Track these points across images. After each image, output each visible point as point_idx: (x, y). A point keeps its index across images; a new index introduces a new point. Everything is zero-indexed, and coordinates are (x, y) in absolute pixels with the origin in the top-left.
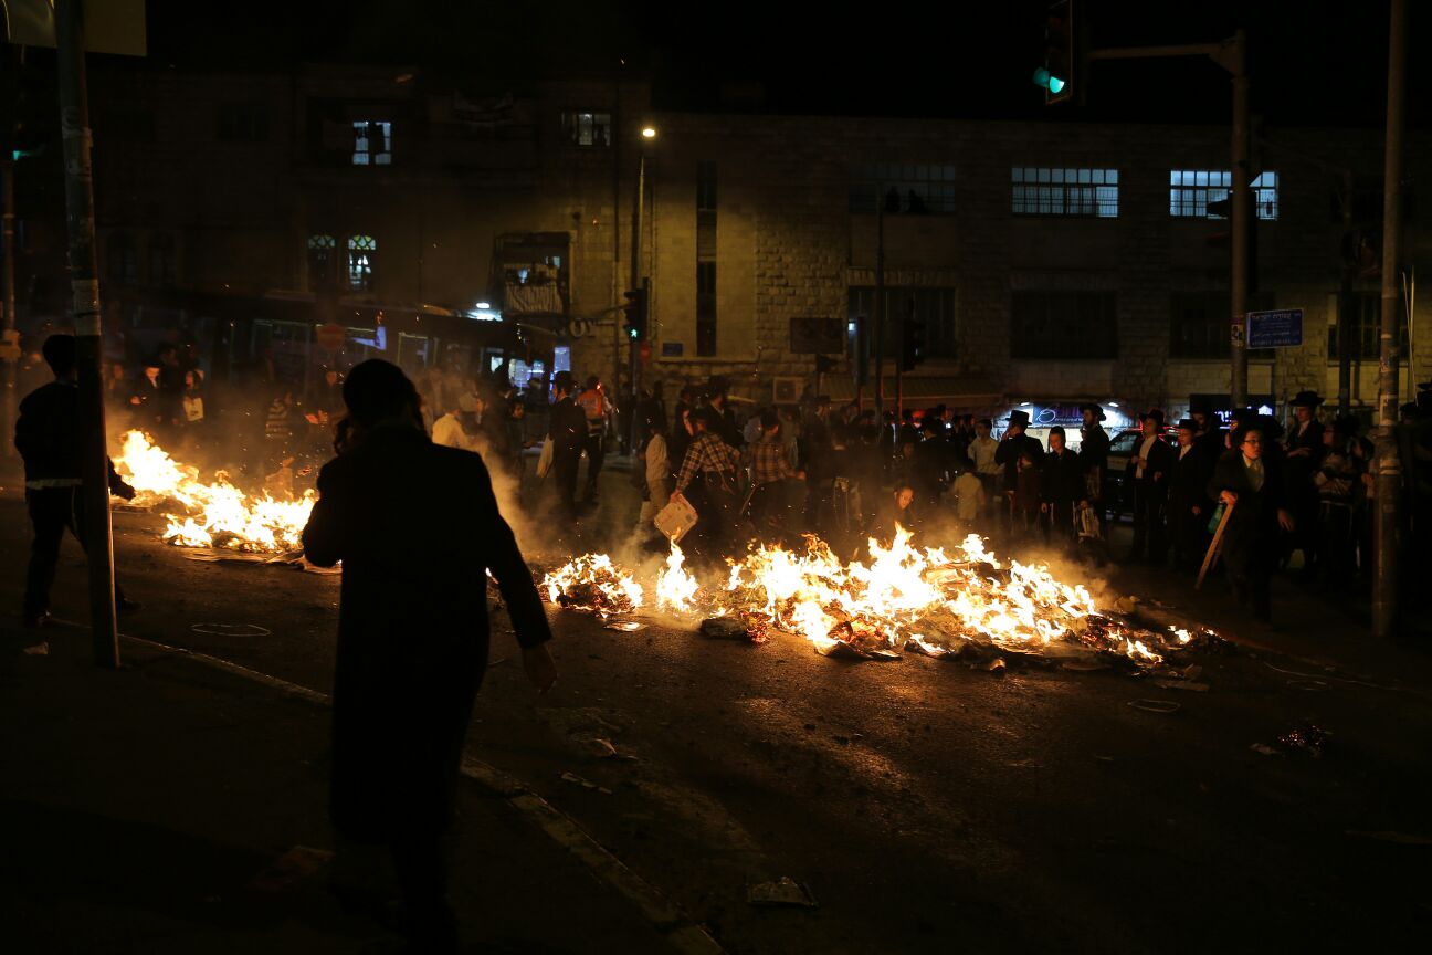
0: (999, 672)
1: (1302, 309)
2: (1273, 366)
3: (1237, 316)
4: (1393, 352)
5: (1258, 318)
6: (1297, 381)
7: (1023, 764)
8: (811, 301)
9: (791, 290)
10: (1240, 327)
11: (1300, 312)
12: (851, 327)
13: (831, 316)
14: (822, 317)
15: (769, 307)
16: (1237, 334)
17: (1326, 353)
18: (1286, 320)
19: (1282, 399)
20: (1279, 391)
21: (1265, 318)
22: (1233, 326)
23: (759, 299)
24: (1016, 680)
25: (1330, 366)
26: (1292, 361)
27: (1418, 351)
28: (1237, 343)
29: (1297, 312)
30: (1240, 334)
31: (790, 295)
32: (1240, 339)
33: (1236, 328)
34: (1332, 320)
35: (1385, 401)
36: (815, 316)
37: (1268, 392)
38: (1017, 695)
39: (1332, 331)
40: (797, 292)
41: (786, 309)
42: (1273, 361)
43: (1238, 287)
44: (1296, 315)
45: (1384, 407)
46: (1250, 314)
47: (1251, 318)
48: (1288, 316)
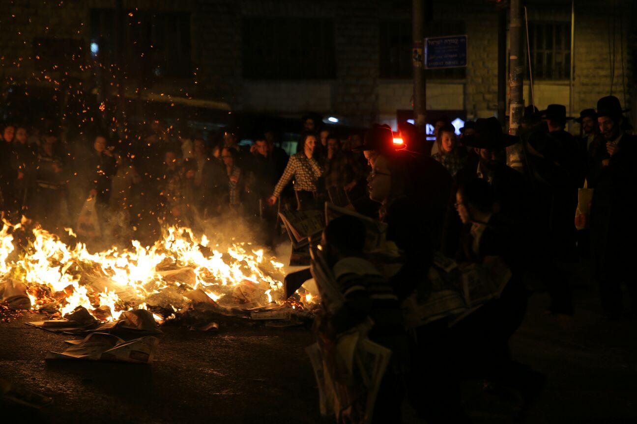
0: (213, 332)
1: (466, 36)
2: (465, 85)
3: (417, 41)
4: (518, 70)
5: (433, 42)
6: (484, 97)
7: (224, 393)
10: (419, 50)
11: (465, 38)
16: (417, 57)
18: (454, 44)
19: (472, 113)
20: (469, 107)
22: (414, 50)
24: (226, 337)
26: (480, 80)
27: (578, 72)
28: (417, 64)
29: (461, 37)
30: (420, 56)
32: (420, 61)
33: (416, 51)
35: (513, 109)
37: (461, 108)
38: (226, 347)
42: (464, 81)
43: (417, 16)
44: (462, 40)
45: (513, 114)
46: (427, 39)
47: (428, 43)
48: (456, 41)
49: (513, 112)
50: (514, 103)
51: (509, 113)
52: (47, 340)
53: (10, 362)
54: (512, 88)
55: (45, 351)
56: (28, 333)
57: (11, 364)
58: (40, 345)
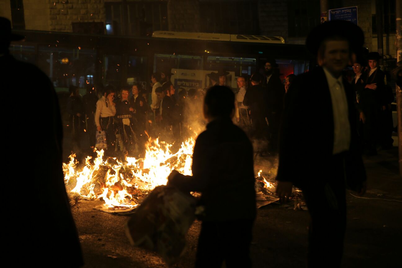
1: (357, 7)
3: (323, 12)
5: (334, 12)
8: (83, 11)
9: (70, 5)
11: (356, 8)
12: (108, 27)
13: (96, 21)
14: (91, 21)
15: (58, 16)
17: (371, 30)
18: (349, 13)
21: (338, 12)
22: (321, 18)
23: (51, 11)
25: (373, 37)
29: (353, 8)
31: (70, 9)
33: (323, 19)
34: (374, 12)
36: (86, 21)
39: (374, 18)
40: (74, 7)
41: (68, 17)
44: (354, 10)
45: (399, 57)
46: (330, 10)
47: (331, 13)
48: (350, 11)
49: (400, 55)
50: (400, 50)
51: (397, 57)
52: (109, 220)
53: (89, 236)
54: (398, 40)
55: (109, 227)
56: (96, 215)
57: (90, 237)
58: (106, 223)
